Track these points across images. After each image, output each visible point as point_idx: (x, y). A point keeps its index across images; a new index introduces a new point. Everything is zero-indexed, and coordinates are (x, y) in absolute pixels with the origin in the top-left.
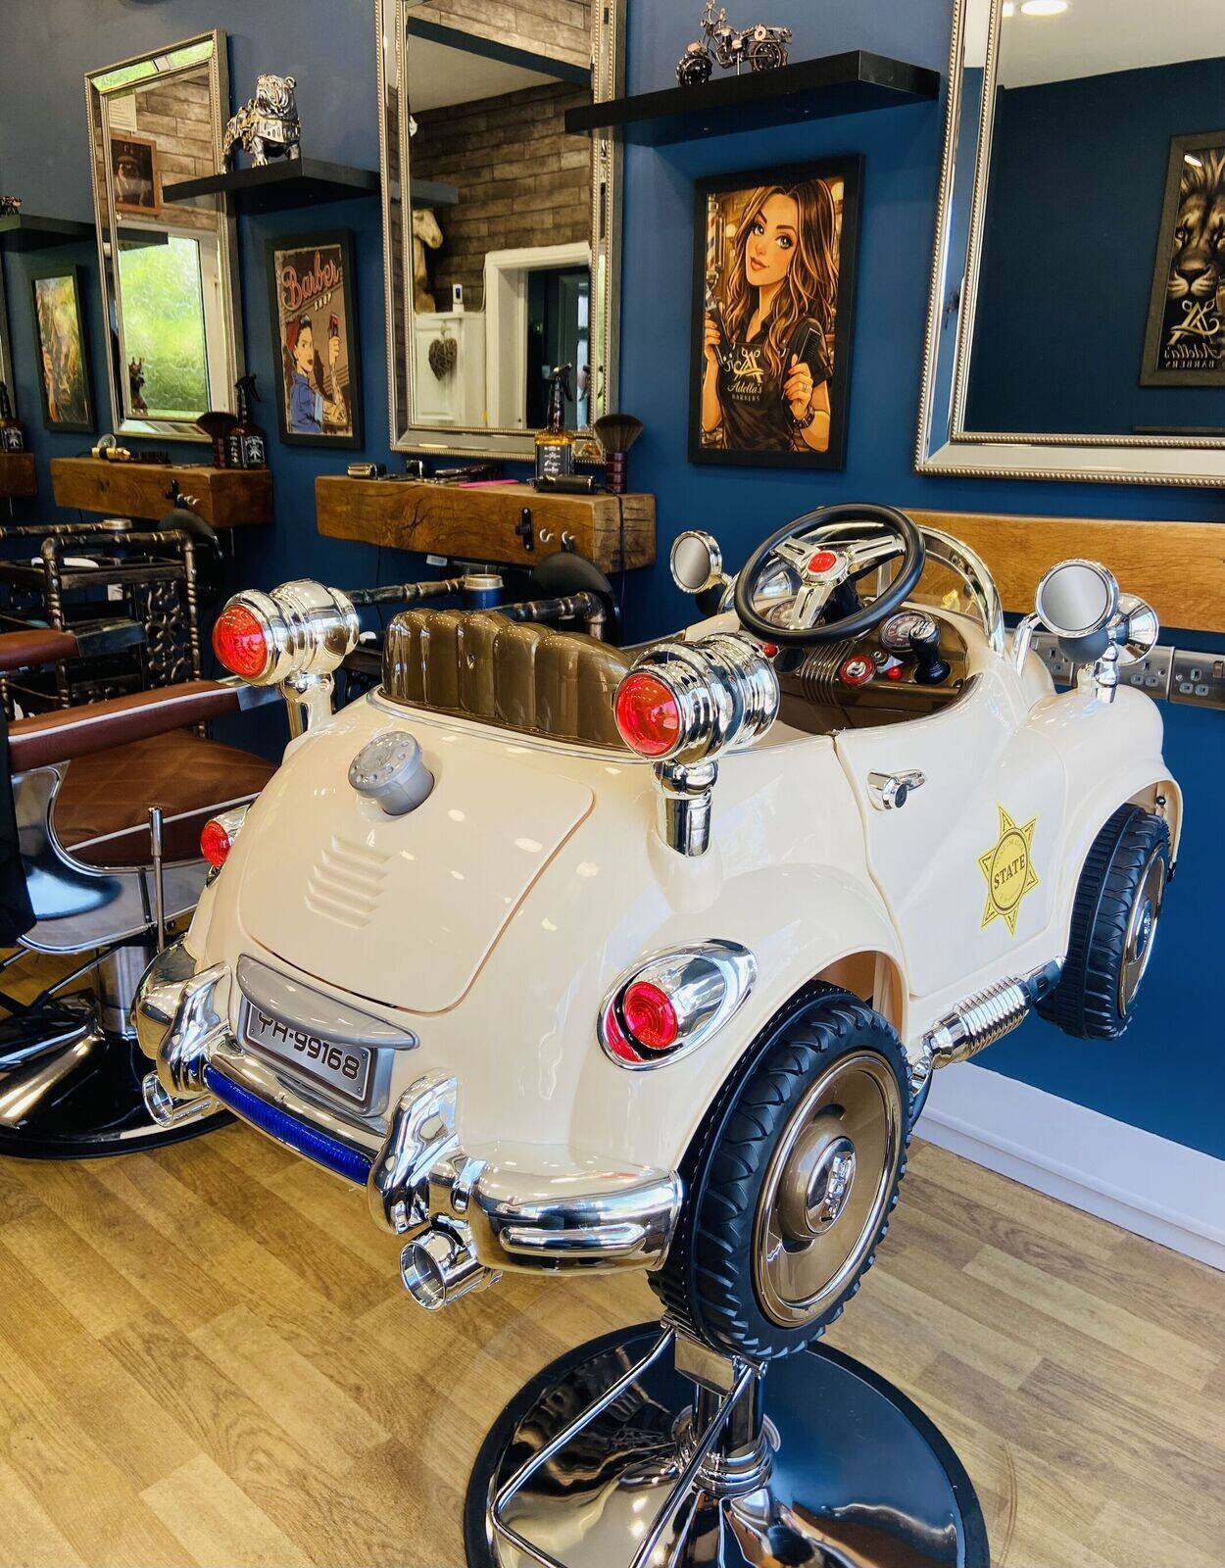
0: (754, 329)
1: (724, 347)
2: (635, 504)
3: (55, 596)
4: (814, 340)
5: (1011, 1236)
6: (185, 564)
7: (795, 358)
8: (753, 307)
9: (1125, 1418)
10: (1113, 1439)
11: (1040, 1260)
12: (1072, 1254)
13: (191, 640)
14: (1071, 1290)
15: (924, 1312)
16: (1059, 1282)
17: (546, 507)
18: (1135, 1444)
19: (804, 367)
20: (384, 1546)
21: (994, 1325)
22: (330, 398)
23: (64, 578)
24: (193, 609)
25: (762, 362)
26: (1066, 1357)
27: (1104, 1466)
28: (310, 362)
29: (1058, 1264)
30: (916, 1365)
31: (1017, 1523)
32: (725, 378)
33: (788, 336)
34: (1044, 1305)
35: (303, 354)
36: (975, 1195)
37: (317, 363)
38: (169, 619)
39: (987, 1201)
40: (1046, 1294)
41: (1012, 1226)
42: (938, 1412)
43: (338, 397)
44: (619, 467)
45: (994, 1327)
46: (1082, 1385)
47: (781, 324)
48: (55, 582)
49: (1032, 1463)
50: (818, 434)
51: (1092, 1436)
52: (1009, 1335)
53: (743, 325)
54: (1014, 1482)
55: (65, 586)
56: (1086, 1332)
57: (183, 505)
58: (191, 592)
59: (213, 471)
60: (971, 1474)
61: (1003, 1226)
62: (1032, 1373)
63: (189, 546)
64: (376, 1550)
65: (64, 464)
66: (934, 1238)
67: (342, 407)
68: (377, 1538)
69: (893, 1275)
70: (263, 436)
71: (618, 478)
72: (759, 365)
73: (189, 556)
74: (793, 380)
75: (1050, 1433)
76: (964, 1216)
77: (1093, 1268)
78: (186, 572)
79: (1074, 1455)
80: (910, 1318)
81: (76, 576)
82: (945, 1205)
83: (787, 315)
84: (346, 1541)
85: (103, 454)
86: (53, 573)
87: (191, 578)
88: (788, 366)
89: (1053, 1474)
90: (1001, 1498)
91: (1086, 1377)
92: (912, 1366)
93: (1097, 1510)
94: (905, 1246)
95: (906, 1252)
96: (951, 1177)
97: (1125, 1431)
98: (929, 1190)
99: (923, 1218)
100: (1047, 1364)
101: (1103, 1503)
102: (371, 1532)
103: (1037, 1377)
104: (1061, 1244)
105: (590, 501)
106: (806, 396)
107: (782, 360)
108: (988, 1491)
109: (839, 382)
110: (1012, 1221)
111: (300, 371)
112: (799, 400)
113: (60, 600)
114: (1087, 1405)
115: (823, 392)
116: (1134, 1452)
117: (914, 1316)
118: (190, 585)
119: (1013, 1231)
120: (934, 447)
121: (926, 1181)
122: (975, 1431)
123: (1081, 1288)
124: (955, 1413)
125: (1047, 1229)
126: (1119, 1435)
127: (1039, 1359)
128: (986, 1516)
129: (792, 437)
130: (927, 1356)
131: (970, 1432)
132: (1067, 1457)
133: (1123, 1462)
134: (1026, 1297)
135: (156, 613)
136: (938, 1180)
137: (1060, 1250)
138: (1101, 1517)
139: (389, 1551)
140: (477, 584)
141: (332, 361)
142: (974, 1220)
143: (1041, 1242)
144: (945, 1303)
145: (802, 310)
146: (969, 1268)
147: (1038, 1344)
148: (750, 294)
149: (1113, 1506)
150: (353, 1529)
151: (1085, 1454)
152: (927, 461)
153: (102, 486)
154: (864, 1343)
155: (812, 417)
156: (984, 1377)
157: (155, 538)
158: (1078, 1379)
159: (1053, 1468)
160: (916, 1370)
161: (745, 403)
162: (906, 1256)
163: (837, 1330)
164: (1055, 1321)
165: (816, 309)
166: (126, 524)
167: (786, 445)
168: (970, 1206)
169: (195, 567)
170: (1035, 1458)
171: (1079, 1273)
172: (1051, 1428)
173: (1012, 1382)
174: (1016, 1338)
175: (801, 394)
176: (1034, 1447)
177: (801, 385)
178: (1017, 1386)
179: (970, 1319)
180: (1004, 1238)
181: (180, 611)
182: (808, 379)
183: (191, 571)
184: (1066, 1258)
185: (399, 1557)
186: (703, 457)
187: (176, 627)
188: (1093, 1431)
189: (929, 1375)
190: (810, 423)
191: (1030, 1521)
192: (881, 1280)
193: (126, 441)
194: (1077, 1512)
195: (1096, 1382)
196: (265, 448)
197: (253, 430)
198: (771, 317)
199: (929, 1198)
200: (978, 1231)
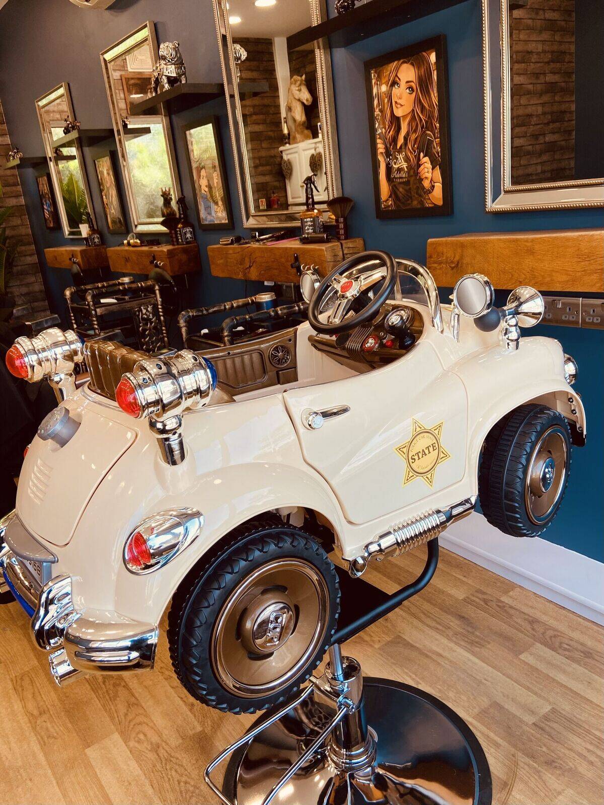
0: (401, 141)
1: (388, 154)
2: (351, 245)
3: (95, 319)
4: (430, 142)
5: (553, 639)
6: (156, 296)
7: (422, 155)
8: (399, 129)
9: (591, 743)
10: (580, 755)
11: (567, 653)
12: (586, 650)
13: (163, 334)
14: (580, 669)
15: (490, 679)
16: (575, 665)
17: (304, 252)
18: (593, 758)
19: (427, 159)
20: (186, 783)
21: (528, 687)
22: (216, 203)
23: (98, 310)
24: (162, 318)
25: (407, 159)
26: (566, 707)
27: (570, 770)
28: (206, 186)
29: (577, 655)
30: (477, 707)
31: (511, 797)
32: (389, 169)
33: (417, 143)
34: (561, 678)
35: (204, 183)
36: (538, 615)
37: (210, 187)
38: (151, 324)
39: (544, 618)
40: (564, 672)
41: (556, 633)
42: (483, 734)
43: (220, 203)
44: (341, 226)
45: (528, 689)
46: (572, 724)
47: (413, 136)
48: (93, 312)
49: (528, 765)
50: (437, 195)
51: (567, 752)
52: (536, 694)
53: (395, 140)
54: (515, 774)
55: (99, 314)
56: (582, 694)
57: (157, 266)
58: (160, 310)
59: (170, 247)
60: (491, 768)
61: (550, 633)
62: (544, 716)
63: (157, 287)
64: (182, 784)
65: (112, 250)
66: (507, 638)
67: (222, 207)
68: (183, 779)
69: (478, 658)
70: (192, 226)
71: (342, 232)
72: (406, 161)
73: (157, 292)
74: (422, 167)
75: (544, 749)
76: (529, 627)
77: (596, 657)
78: (157, 300)
79: (553, 761)
80: (480, 682)
81: (103, 308)
82: (519, 621)
83: (415, 131)
84: (169, 779)
85: (129, 244)
86: (92, 308)
87: (159, 303)
88: (419, 160)
89: (539, 772)
90: (505, 782)
91: (575, 719)
92: (475, 708)
93: (559, 793)
94: (489, 643)
95: (489, 646)
96: (527, 605)
97: (589, 751)
98: (512, 612)
99: (505, 628)
100: (553, 711)
101: (564, 790)
102: (181, 775)
103: (546, 718)
104: (582, 644)
105: (323, 247)
106: (429, 175)
107: (415, 156)
108: (499, 778)
109: (445, 165)
110: (556, 630)
111: (203, 192)
112: (426, 178)
113: (97, 320)
114: (571, 735)
115: (438, 171)
116: (592, 763)
117: (484, 681)
118: (160, 307)
119: (555, 636)
120: (496, 196)
121: (511, 607)
122: (500, 745)
123: (586, 668)
124: (492, 735)
125: (576, 635)
126: (585, 753)
127: (549, 708)
128: (494, 791)
129: (425, 199)
130: (485, 702)
131: (497, 746)
132: (550, 763)
133: (583, 768)
134: (553, 673)
135: (144, 322)
136: (518, 606)
137: (580, 647)
138: (560, 797)
139: (188, 785)
140: (261, 299)
141: (215, 185)
142: (533, 629)
143: (571, 642)
144: (504, 674)
145: (422, 128)
146: (523, 657)
147: (551, 700)
148: (396, 121)
149: (570, 792)
150: (174, 773)
151: (561, 762)
152: (492, 205)
153: (127, 260)
154: (451, 694)
155: (433, 186)
156: (515, 716)
157: (140, 285)
158: (570, 720)
159: (540, 768)
160: (476, 710)
161: (401, 183)
162: (488, 649)
163: (439, 687)
164: (566, 687)
165: (429, 126)
166: (130, 279)
167: (421, 203)
168: (533, 621)
169: (161, 297)
170: (531, 762)
171: (587, 660)
172: (545, 745)
173: (529, 719)
174: (540, 696)
175: (427, 175)
176: (532, 757)
177: (426, 170)
178: (532, 722)
179: (515, 684)
180: (548, 639)
181: (156, 319)
182: (429, 165)
183: (159, 299)
184: (582, 652)
185: (191, 789)
186: (383, 215)
187: (155, 328)
188: (571, 750)
189: (483, 715)
190: (433, 190)
191: (518, 797)
192: (469, 660)
193: (140, 236)
194: (547, 794)
195: (580, 723)
196: (194, 233)
197: (187, 224)
198: (408, 134)
199: (511, 616)
200: (534, 635)
